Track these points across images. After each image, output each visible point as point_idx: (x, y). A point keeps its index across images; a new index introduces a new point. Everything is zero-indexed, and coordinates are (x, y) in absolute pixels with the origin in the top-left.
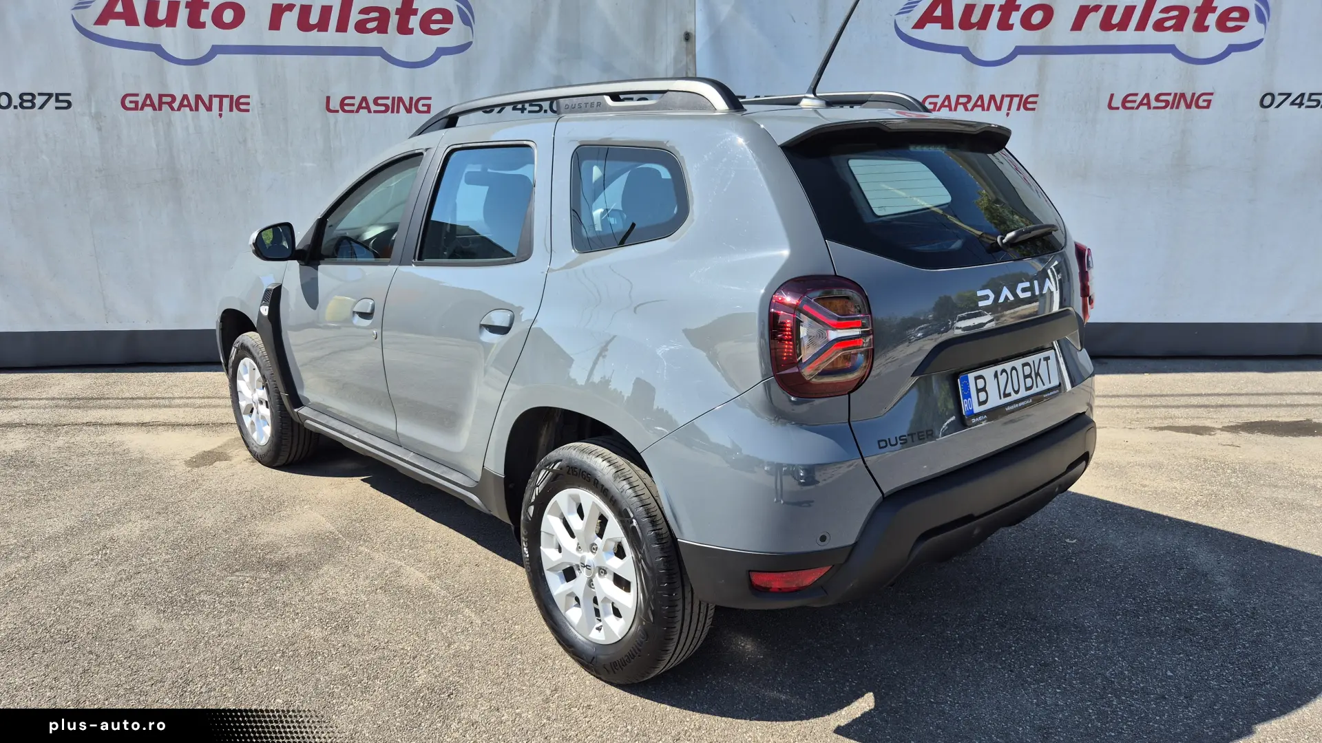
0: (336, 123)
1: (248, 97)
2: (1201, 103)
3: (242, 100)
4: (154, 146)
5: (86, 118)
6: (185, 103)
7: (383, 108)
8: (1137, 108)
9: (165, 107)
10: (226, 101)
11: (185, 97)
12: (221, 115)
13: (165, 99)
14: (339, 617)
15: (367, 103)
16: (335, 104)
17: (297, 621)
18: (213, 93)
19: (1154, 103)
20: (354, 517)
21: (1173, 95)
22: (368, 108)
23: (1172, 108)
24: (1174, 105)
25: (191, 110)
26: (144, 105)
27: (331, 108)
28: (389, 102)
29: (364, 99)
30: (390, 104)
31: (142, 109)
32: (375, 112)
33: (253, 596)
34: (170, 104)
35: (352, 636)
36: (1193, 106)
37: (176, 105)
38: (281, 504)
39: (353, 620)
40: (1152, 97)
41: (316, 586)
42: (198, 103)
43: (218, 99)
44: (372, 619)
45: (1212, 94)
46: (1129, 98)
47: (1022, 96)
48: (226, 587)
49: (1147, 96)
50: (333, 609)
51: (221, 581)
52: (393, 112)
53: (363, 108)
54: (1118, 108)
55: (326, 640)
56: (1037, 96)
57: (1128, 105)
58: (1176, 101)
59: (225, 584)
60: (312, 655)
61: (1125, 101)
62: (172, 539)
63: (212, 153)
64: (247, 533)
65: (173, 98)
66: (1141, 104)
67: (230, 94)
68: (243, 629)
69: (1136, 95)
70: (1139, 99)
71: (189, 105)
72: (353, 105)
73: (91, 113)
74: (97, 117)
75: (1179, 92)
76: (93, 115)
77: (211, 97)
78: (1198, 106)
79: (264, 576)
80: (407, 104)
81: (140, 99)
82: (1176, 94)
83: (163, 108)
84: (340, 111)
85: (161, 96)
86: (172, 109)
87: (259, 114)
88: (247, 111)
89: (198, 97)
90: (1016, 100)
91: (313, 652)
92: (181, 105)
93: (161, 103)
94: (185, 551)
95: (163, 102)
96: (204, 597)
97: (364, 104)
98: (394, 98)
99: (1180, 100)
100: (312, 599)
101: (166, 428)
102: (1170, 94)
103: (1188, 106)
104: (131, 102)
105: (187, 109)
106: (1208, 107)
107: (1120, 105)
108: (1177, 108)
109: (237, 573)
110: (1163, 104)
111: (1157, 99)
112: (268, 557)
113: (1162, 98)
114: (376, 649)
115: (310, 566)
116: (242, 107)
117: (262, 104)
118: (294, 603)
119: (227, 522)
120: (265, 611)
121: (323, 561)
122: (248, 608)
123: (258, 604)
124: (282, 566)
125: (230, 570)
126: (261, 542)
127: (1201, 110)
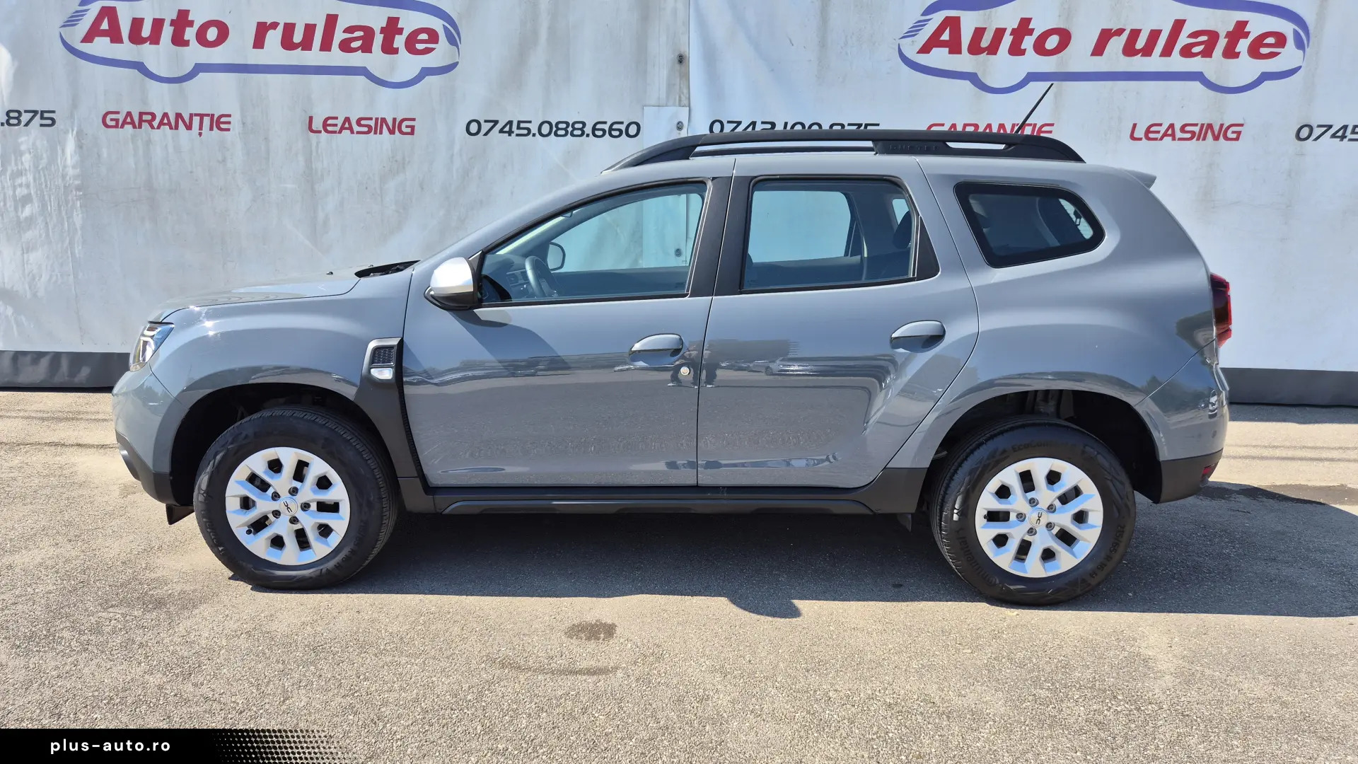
0: (318, 143)
2: (1230, 135)
3: (223, 119)
4: (133, 164)
5: (69, 137)
6: (166, 121)
7: (366, 129)
8: (1162, 139)
9: (145, 125)
10: (207, 120)
11: (166, 115)
12: (200, 134)
13: (145, 117)
14: (188, 662)
15: (350, 124)
16: (317, 124)
17: (143, 664)
18: (194, 112)
19: (1179, 134)
21: (1199, 126)
22: (351, 128)
23: (1198, 139)
24: (1201, 136)
25: (171, 128)
26: (125, 122)
27: (314, 128)
28: (372, 123)
29: (347, 120)
30: (373, 125)
31: (123, 126)
32: (358, 133)
33: (114, 635)
34: (150, 123)
36: (1221, 138)
37: (156, 124)
40: (1177, 128)
41: (181, 629)
42: (177, 121)
43: (198, 118)
45: (1242, 125)
46: (1152, 129)
47: (1035, 125)
48: (92, 624)
49: (1172, 126)
50: (186, 654)
51: (91, 617)
52: (375, 133)
53: (346, 129)
54: (1140, 139)
56: (1052, 125)
57: (1151, 136)
58: (1203, 132)
59: (93, 621)
61: (1148, 131)
63: (191, 172)
64: (144, 566)
65: (153, 116)
66: (1165, 135)
67: (210, 113)
68: (86, 671)
69: (1160, 125)
70: (1162, 129)
71: (169, 124)
72: (336, 125)
74: (79, 135)
75: (1206, 122)
76: (75, 132)
77: (191, 116)
78: (1226, 138)
79: (136, 613)
80: (391, 125)
81: (121, 117)
82: (1203, 125)
83: (143, 127)
84: (323, 131)
85: (141, 114)
86: (152, 127)
87: (239, 133)
88: (228, 130)
89: (179, 116)
90: (1029, 129)
92: (161, 123)
93: (141, 121)
94: (73, 582)
95: (144, 120)
96: (65, 634)
97: (347, 125)
98: (377, 119)
99: (1206, 131)
102: (1196, 125)
103: (1216, 138)
104: (112, 120)
105: (167, 127)
106: (1237, 139)
107: (1143, 136)
108: (1204, 139)
109: (111, 610)
110: (1189, 135)
111: (1183, 129)
112: (151, 592)
113: (1188, 128)
115: (188, 604)
116: (223, 126)
117: (244, 124)
118: (150, 644)
119: (131, 553)
120: (117, 652)
121: (203, 600)
122: (102, 649)
123: (115, 644)
124: (160, 603)
125: (105, 605)
126: (153, 575)
127: (1229, 142)
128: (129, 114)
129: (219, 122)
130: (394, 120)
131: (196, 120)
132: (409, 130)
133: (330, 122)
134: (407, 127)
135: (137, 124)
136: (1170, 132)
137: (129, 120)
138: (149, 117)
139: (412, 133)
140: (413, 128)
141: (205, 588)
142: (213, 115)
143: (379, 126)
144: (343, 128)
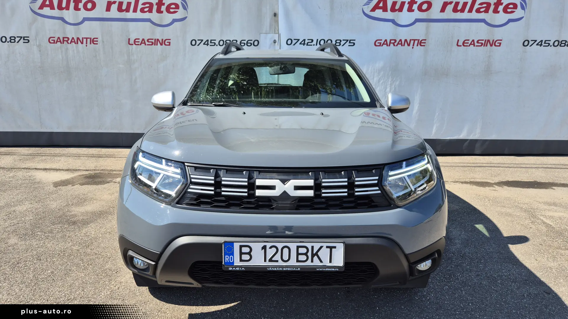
0: (132, 49)
1: (97, 38)
2: (497, 44)
3: (95, 40)
4: (61, 58)
5: (35, 47)
7: (151, 43)
8: (469, 46)
9: (65, 42)
10: (89, 40)
11: (73, 38)
12: (86, 46)
13: (65, 39)
14: (88, 242)
15: (144, 41)
16: (132, 42)
17: (70, 243)
18: (84, 37)
19: (476, 44)
20: (112, 206)
21: (484, 40)
22: (145, 43)
23: (484, 46)
25: (75, 43)
26: (57, 41)
27: (130, 43)
28: (153, 41)
29: (143, 40)
31: (56, 43)
32: (148, 45)
33: (58, 234)
34: (67, 41)
35: (89, 249)
36: (493, 45)
37: (69, 42)
38: (85, 200)
39: (92, 243)
40: (476, 41)
41: (84, 231)
42: (77, 41)
43: (85, 39)
44: (100, 243)
45: (501, 40)
46: (466, 42)
47: (419, 40)
48: (49, 230)
49: (473, 41)
51: (48, 228)
52: (155, 45)
54: (461, 46)
55: (78, 250)
56: (425, 40)
57: (465, 44)
60: (70, 255)
61: (464, 43)
62: (37, 212)
63: (84, 61)
64: (67, 210)
65: (68, 38)
66: (471, 44)
69: (469, 40)
70: (470, 42)
71: (74, 42)
72: (139, 42)
73: (37, 44)
74: (39, 46)
75: (487, 39)
76: (37, 45)
77: (83, 38)
78: (495, 46)
79: (66, 226)
80: (161, 42)
81: (56, 39)
82: (486, 40)
83: (64, 43)
84: (134, 44)
85: (64, 38)
86: (68, 43)
87: (101, 45)
88: (97, 44)
89: (78, 39)
90: (416, 42)
91: (71, 254)
92: (71, 42)
93: (64, 41)
94: (40, 216)
95: (64, 40)
96: (39, 233)
98: (155, 39)
99: (487, 43)
100: (80, 235)
101: (54, 171)
102: (483, 40)
103: (491, 45)
104: (52, 40)
105: (74, 43)
106: (500, 46)
107: (462, 45)
108: (487, 46)
109: (56, 225)
110: (480, 44)
111: (478, 42)
112: (71, 219)
113: (480, 42)
114: (96, 254)
115: (85, 223)
116: (95, 42)
117: (103, 41)
118: (72, 236)
119: (61, 206)
120: (60, 239)
121: (91, 222)
122: (54, 238)
123: (58, 236)
124: (74, 223)
125: (53, 224)
126: (71, 214)
127: (496, 47)
128: (59, 38)
129: (93, 41)
130: (162, 40)
131: (85, 40)
132: (168, 44)
133: (136, 41)
134: (167, 42)
135: (62, 42)
136: (473, 43)
137: (59, 40)
138: (67, 39)
139: (169, 45)
140: (170, 43)
141: (91, 218)
142: (91, 38)
143: (156, 42)
144: (142, 43)
